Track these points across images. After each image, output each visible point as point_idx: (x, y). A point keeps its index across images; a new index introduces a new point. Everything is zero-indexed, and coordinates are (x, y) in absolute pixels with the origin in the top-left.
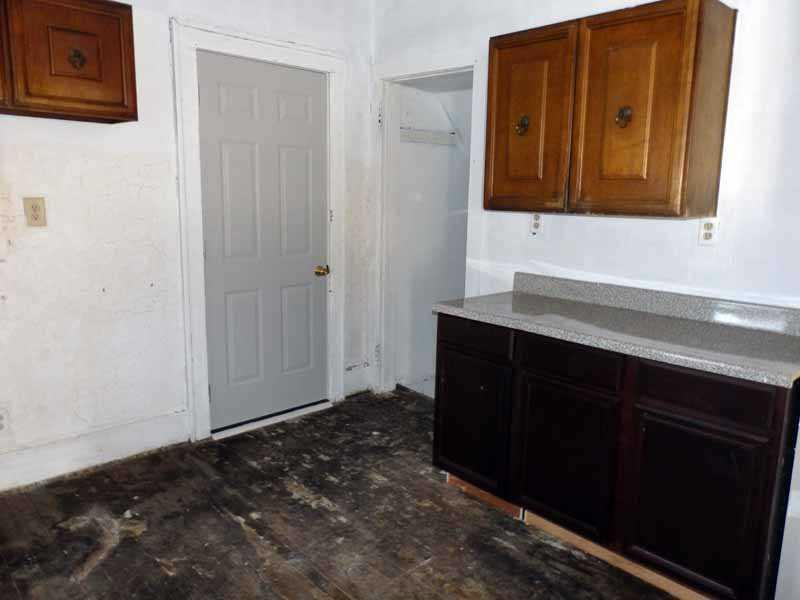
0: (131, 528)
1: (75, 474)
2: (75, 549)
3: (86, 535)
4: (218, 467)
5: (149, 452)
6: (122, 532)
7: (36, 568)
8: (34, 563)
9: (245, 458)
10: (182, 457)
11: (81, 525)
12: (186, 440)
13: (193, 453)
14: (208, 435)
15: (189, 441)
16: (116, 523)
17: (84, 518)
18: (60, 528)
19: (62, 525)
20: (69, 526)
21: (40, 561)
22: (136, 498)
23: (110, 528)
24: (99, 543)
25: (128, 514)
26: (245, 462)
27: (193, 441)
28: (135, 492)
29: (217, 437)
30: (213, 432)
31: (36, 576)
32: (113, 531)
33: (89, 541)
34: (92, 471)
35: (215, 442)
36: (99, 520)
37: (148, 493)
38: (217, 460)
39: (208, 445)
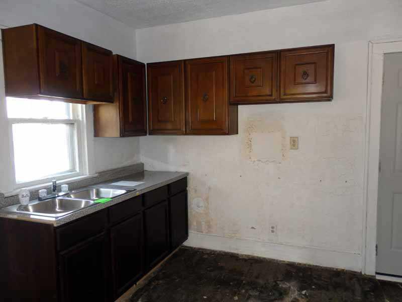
0: (300, 299)
1: (300, 264)
2: (274, 294)
3: (282, 291)
4: (365, 294)
5: (337, 269)
6: (295, 299)
7: (257, 294)
8: (258, 291)
9: (385, 297)
10: (351, 279)
11: (284, 286)
12: (360, 271)
13: (358, 280)
14: (374, 274)
15: (361, 273)
16: (296, 293)
17: (288, 284)
18: (277, 283)
19: (278, 282)
20: (280, 284)
21: (261, 292)
22: (313, 287)
23: (292, 294)
24: (283, 297)
25: (304, 292)
26: (384, 299)
27: (363, 273)
28: (315, 284)
29: (379, 277)
30: (377, 273)
31: (255, 297)
32: (292, 295)
33: (281, 294)
34: (307, 266)
35: (375, 279)
36: (292, 288)
37: (319, 287)
38: (368, 289)
39: (371, 279)
